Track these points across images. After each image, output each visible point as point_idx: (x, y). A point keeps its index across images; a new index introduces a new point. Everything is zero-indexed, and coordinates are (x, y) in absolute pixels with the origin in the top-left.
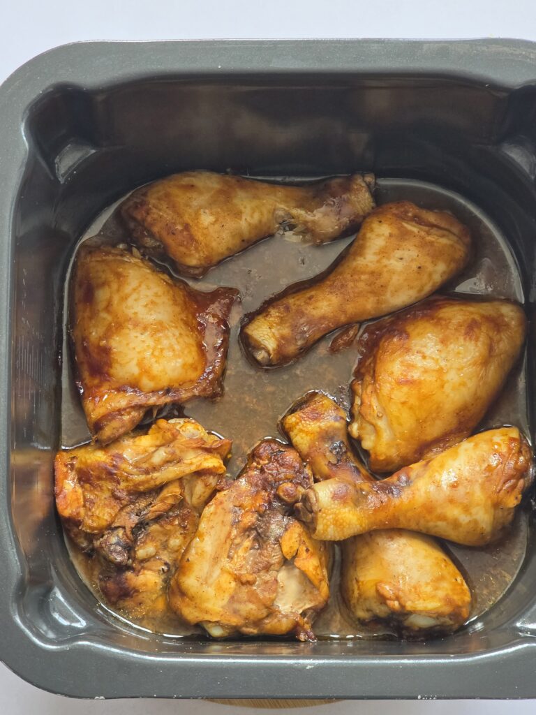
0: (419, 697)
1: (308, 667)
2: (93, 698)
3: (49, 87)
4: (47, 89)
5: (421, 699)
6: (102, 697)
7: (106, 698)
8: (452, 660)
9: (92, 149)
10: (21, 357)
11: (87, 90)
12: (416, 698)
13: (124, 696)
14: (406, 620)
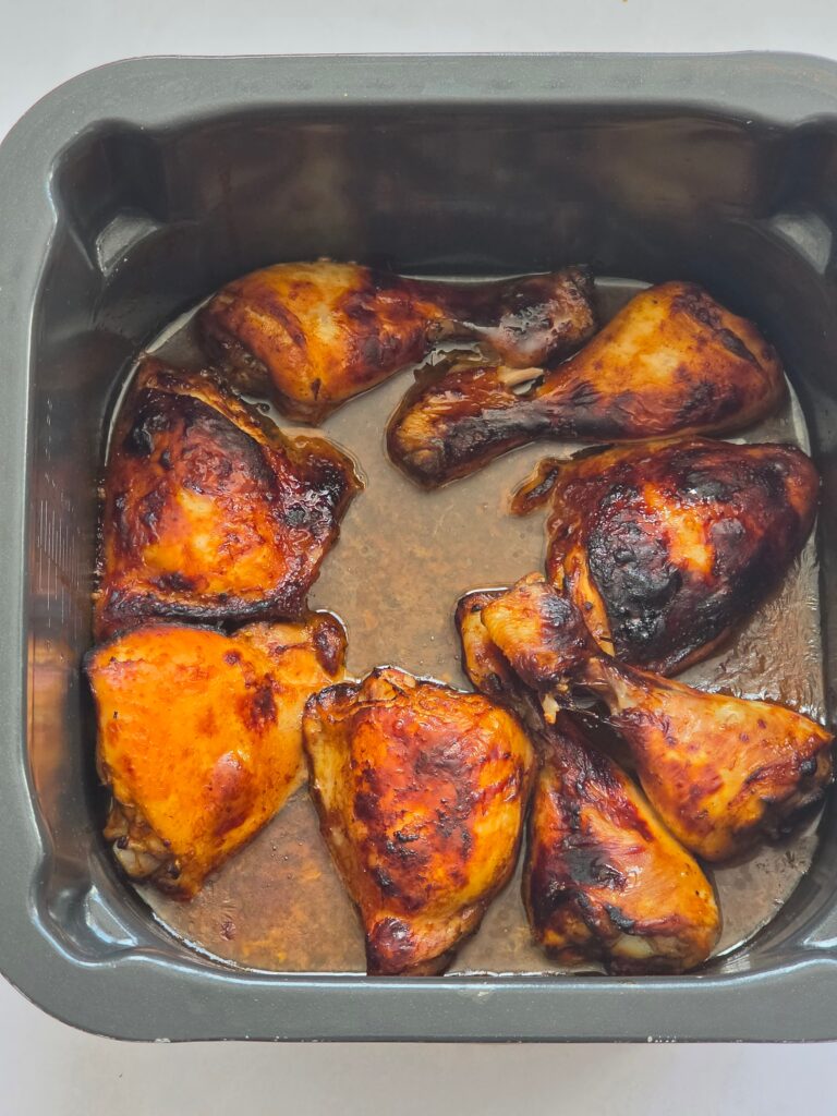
0: (650, 1039)
1: (481, 994)
2: (153, 1041)
3: (90, 126)
4: (86, 128)
5: (653, 1042)
6: (166, 1040)
7: (172, 1042)
8: (700, 985)
9: (153, 225)
10: (44, 532)
11: (146, 130)
12: (644, 1041)
13: (200, 1037)
14: (613, 946)
